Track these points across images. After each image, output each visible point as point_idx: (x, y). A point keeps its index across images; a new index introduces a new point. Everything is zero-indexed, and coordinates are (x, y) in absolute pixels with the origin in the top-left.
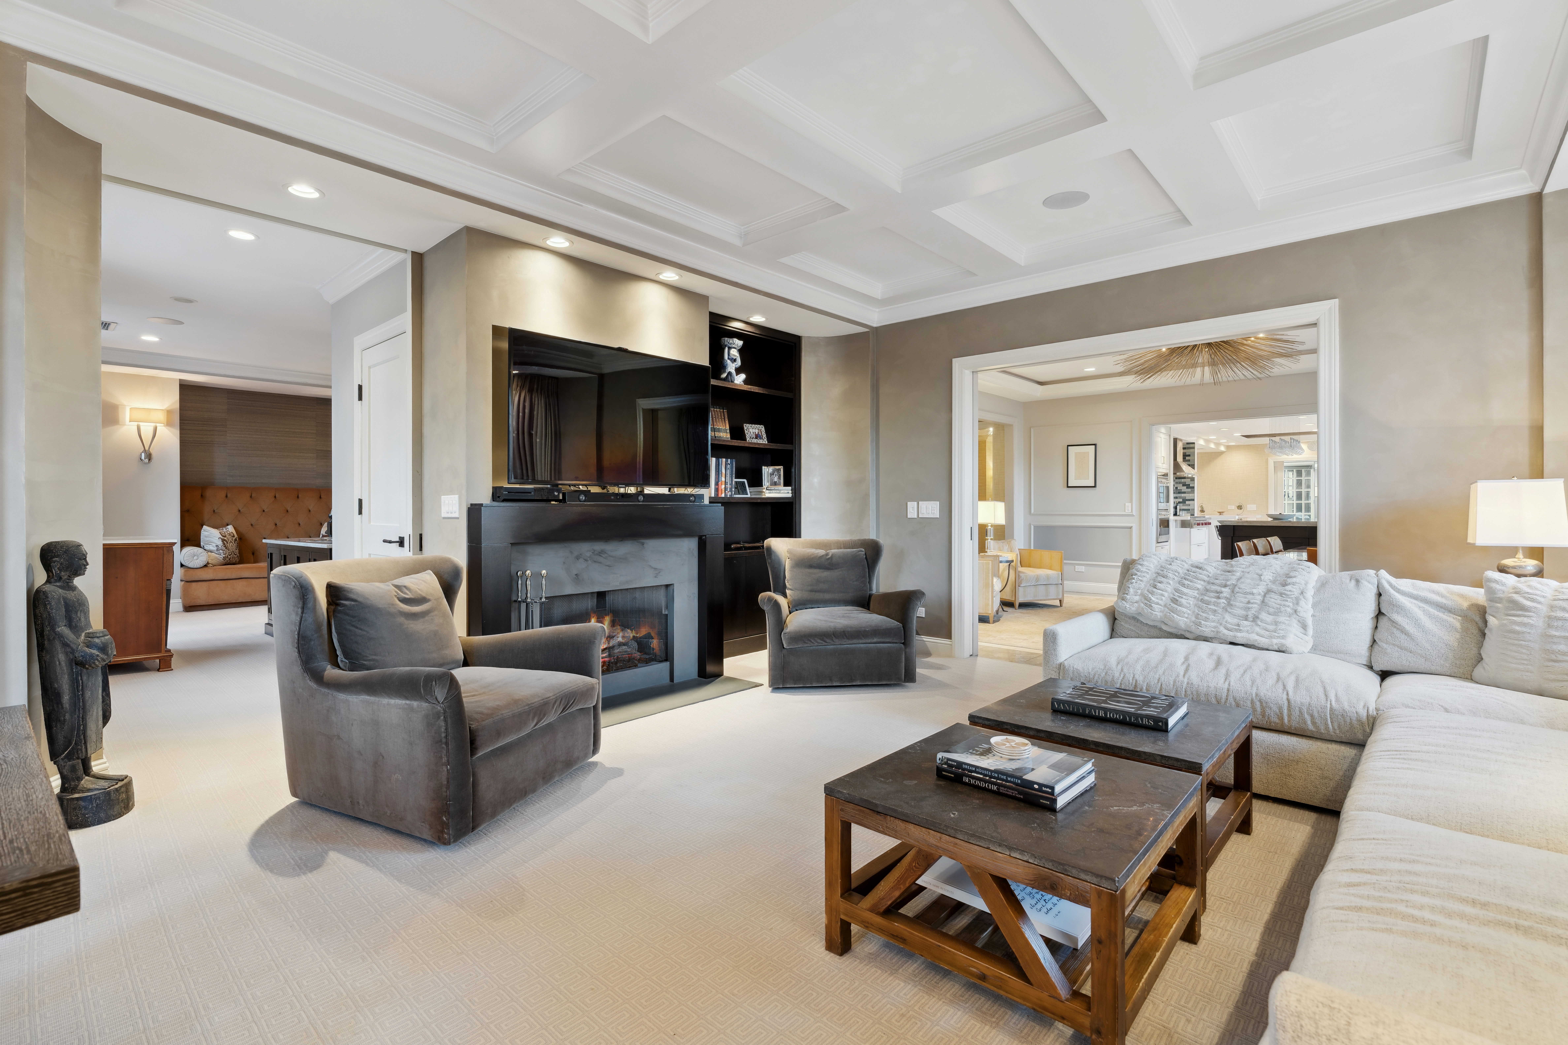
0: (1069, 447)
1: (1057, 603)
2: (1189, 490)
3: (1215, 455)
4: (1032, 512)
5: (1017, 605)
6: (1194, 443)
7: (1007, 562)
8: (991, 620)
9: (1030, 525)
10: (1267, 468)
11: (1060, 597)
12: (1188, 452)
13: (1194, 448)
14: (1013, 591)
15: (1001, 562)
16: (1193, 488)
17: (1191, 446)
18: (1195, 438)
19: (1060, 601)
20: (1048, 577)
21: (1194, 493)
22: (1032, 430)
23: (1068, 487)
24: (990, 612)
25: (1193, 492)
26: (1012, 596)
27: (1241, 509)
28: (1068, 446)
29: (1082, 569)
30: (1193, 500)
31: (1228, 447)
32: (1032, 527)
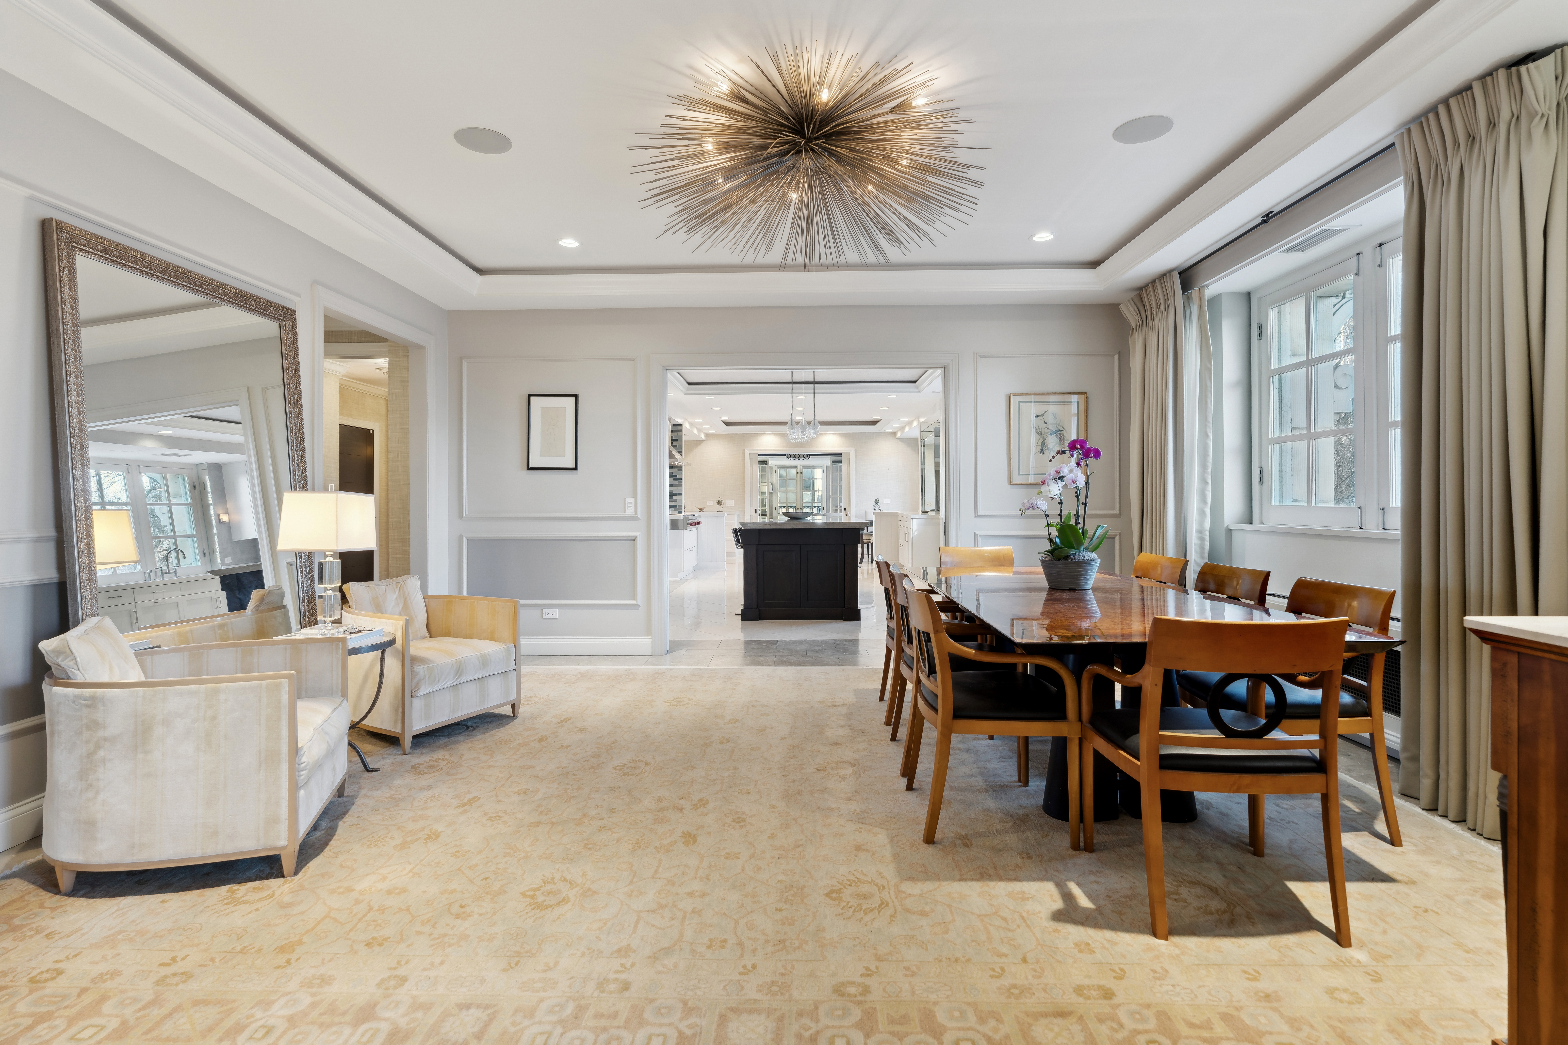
0: (532, 398)
1: (507, 710)
2: (676, 482)
3: (698, 443)
4: (465, 513)
5: (407, 741)
6: (681, 425)
7: (374, 648)
8: (288, 864)
9: (461, 538)
10: (744, 460)
11: (513, 697)
12: (676, 435)
13: (681, 431)
14: (396, 711)
15: (356, 651)
16: (681, 479)
17: (679, 428)
18: (683, 421)
19: (513, 706)
20: (484, 661)
21: (682, 486)
22: (465, 363)
23: (529, 469)
24: (283, 842)
25: (680, 484)
26: (396, 721)
27: (721, 504)
28: (530, 396)
29: (554, 613)
30: (681, 494)
31: (708, 435)
32: (465, 541)
